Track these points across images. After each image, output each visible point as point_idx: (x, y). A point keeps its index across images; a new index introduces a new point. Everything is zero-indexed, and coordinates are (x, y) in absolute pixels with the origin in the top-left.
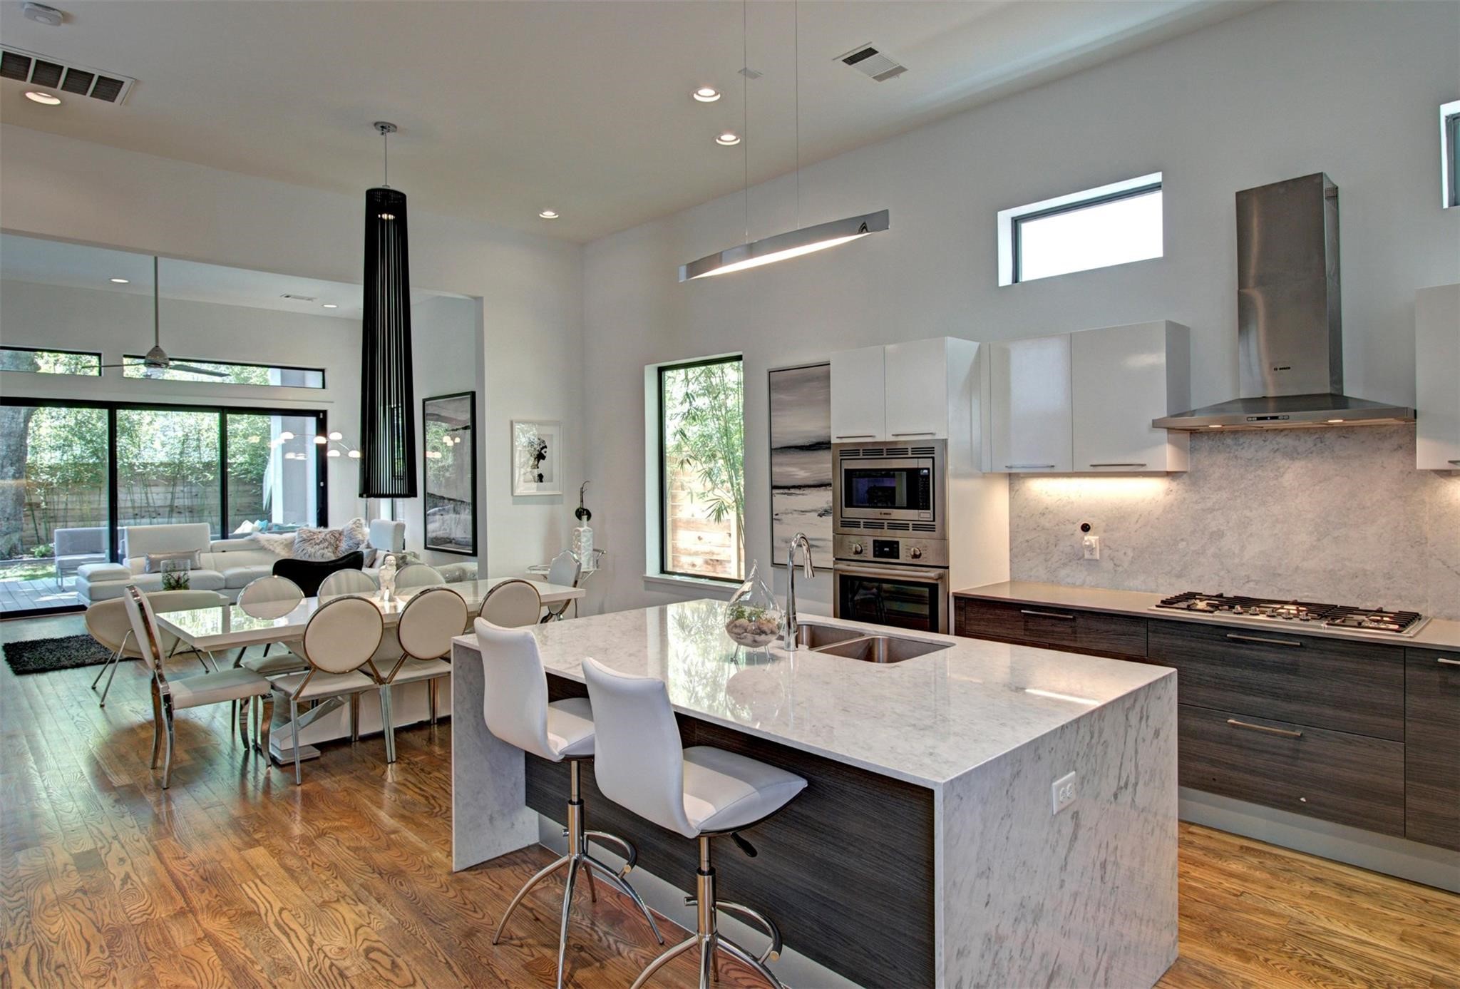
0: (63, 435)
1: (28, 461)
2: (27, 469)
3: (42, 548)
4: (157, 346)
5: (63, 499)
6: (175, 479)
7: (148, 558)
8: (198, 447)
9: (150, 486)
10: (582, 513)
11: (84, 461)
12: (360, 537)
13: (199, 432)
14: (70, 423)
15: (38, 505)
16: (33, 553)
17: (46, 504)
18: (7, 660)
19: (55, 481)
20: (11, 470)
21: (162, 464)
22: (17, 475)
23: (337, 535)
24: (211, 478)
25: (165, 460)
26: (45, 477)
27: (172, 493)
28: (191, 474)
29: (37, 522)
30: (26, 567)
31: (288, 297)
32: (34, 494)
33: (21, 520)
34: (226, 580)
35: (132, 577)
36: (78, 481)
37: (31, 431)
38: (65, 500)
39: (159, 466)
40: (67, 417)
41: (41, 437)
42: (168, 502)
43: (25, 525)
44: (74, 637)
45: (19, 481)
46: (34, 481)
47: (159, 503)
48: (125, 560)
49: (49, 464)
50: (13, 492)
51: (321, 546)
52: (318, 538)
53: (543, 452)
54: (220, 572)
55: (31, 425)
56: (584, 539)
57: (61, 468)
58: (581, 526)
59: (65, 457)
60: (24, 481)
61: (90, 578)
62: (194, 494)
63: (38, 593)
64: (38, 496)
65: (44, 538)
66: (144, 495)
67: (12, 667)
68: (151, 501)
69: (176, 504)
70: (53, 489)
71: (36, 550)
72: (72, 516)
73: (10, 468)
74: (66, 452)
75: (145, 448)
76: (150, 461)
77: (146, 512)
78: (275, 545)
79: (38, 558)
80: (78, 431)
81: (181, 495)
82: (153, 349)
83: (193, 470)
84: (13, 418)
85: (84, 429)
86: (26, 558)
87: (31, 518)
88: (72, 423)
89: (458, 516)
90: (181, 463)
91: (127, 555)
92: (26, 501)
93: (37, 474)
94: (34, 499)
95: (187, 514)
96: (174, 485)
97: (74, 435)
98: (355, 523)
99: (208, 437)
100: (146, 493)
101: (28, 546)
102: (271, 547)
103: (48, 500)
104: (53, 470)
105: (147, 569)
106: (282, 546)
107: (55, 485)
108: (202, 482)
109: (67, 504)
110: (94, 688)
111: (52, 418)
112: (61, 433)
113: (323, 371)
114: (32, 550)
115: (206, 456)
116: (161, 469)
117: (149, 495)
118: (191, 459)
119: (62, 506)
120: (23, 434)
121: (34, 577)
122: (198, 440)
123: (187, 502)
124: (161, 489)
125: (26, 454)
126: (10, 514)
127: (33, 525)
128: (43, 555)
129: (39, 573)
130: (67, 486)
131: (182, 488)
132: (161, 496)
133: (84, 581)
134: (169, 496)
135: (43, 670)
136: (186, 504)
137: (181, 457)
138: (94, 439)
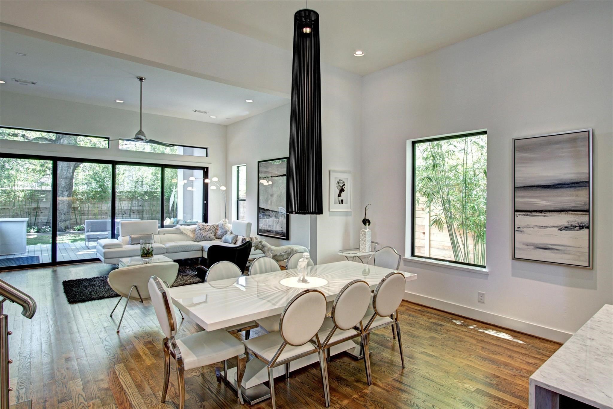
0: (88, 178)
1: (73, 190)
2: (73, 193)
3: (78, 227)
4: (141, 130)
5: (87, 206)
6: (132, 198)
7: (130, 237)
8: (142, 185)
9: (122, 201)
10: (366, 222)
11: (96, 190)
12: (227, 228)
13: (143, 178)
14: (91, 174)
15: (77, 208)
16: (75, 229)
17: (80, 208)
18: (64, 292)
19: (84, 198)
20: (66, 193)
21: (127, 191)
22: (69, 195)
23: (216, 227)
24: (147, 198)
25: (129, 190)
26: (80, 196)
27: (131, 204)
28: (139, 196)
29: (76, 215)
30: (72, 235)
31: (196, 111)
32: (75, 204)
33: (70, 215)
34: (167, 249)
35: (124, 246)
36: (94, 198)
37: (75, 177)
38: (88, 206)
39: (126, 193)
40: (90, 171)
41: (79, 179)
42: (129, 208)
43: (71, 217)
44: (96, 278)
45: (69, 198)
46: (76, 198)
47: (126, 208)
48: (119, 237)
49: (82, 191)
50: (67, 202)
51: (209, 232)
52: (207, 229)
53: (343, 187)
54: (163, 244)
55: (75, 174)
56: (367, 236)
57: (87, 193)
58: (365, 229)
59: (88, 188)
60: (71, 198)
61: (104, 247)
62: (140, 205)
63: (78, 250)
64: (77, 204)
65: (79, 222)
66: (120, 205)
67: (67, 297)
68: (122, 207)
69: (132, 209)
70: (83, 201)
71: (76, 228)
72: (91, 213)
73: (66, 192)
74: (89, 186)
75: (121, 185)
76: (122, 190)
77: (120, 212)
78: (187, 231)
79: (77, 231)
80: (95, 176)
81: (135, 205)
82: (139, 131)
83: (140, 193)
84: (68, 171)
85: (96, 176)
86: (72, 231)
87: (74, 214)
88: (92, 174)
89: (278, 219)
90: (135, 192)
91: (120, 235)
92: (72, 206)
93: (77, 195)
94: (76, 206)
95: (137, 213)
96: (132, 201)
97: (92, 179)
98: (224, 221)
99: (146, 181)
100: (121, 204)
101: (73, 226)
102: (185, 232)
103: (81, 206)
104: (83, 193)
105: (130, 243)
106: (190, 232)
107: (84, 200)
108: (143, 200)
109: (88, 208)
110: (111, 316)
111: (84, 171)
112: (87, 178)
113: (207, 149)
114: (74, 228)
115: (145, 189)
116: (127, 194)
117: (122, 205)
118: (139, 190)
119: (87, 209)
120: (72, 178)
121: (75, 241)
122: (142, 182)
123: (137, 208)
124: (126, 202)
125: (73, 187)
126: (66, 212)
127: (75, 217)
128: (79, 230)
129: (77, 238)
130: (89, 200)
131: (135, 202)
132: (127, 205)
133: (101, 248)
134: (130, 205)
135: (83, 301)
136: (137, 209)
137: (135, 189)
138: (100, 180)
